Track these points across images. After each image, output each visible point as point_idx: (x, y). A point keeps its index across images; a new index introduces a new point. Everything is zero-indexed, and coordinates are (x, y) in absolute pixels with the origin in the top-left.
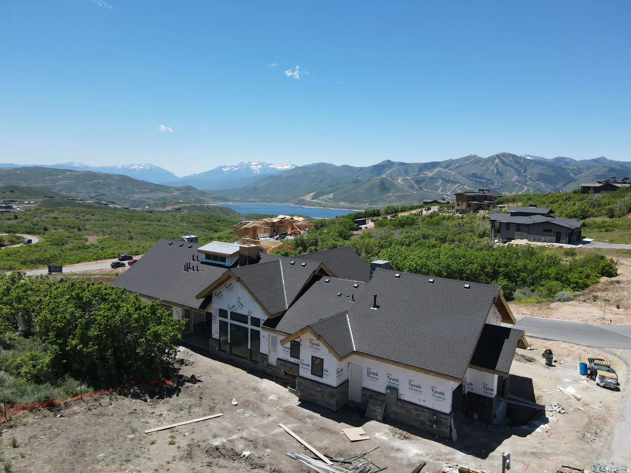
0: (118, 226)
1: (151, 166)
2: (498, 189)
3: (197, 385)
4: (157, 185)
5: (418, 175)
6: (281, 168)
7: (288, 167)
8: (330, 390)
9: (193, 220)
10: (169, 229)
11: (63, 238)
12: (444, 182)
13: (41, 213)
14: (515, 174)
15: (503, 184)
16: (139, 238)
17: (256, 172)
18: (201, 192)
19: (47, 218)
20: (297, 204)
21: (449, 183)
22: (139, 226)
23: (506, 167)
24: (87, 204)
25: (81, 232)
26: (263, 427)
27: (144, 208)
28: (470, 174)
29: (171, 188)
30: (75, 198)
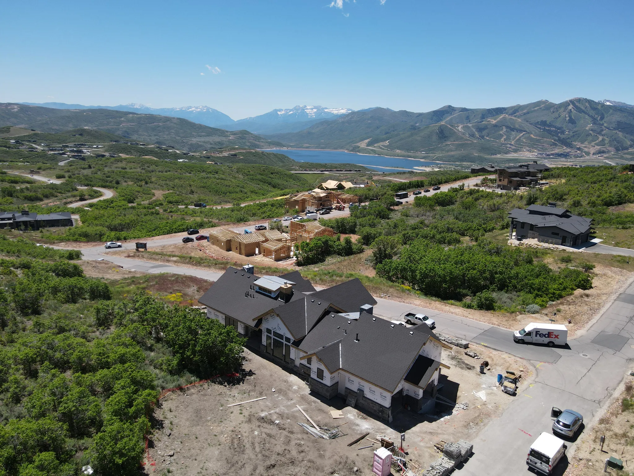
0: (180, 178)
1: (208, 109)
2: (569, 138)
3: (252, 377)
4: (214, 128)
5: (480, 122)
6: (337, 112)
7: (343, 111)
8: (326, 387)
9: (248, 172)
10: (226, 183)
11: (134, 192)
12: (508, 130)
13: (111, 163)
14: (590, 122)
15: (575, 134)
16: (199, 192)
17: (311, 116)
18: (256, 136)
19: (116, 168)
20: (351, 151)
21: (514, 131)
22: (199, 179)
23: (580, 114)
24: (149, 150)
25: (148, 185)
26: (287, 407)
27: (202, 153)
28: (538, 122)
29: (227, 132)
30: (138, 143)
